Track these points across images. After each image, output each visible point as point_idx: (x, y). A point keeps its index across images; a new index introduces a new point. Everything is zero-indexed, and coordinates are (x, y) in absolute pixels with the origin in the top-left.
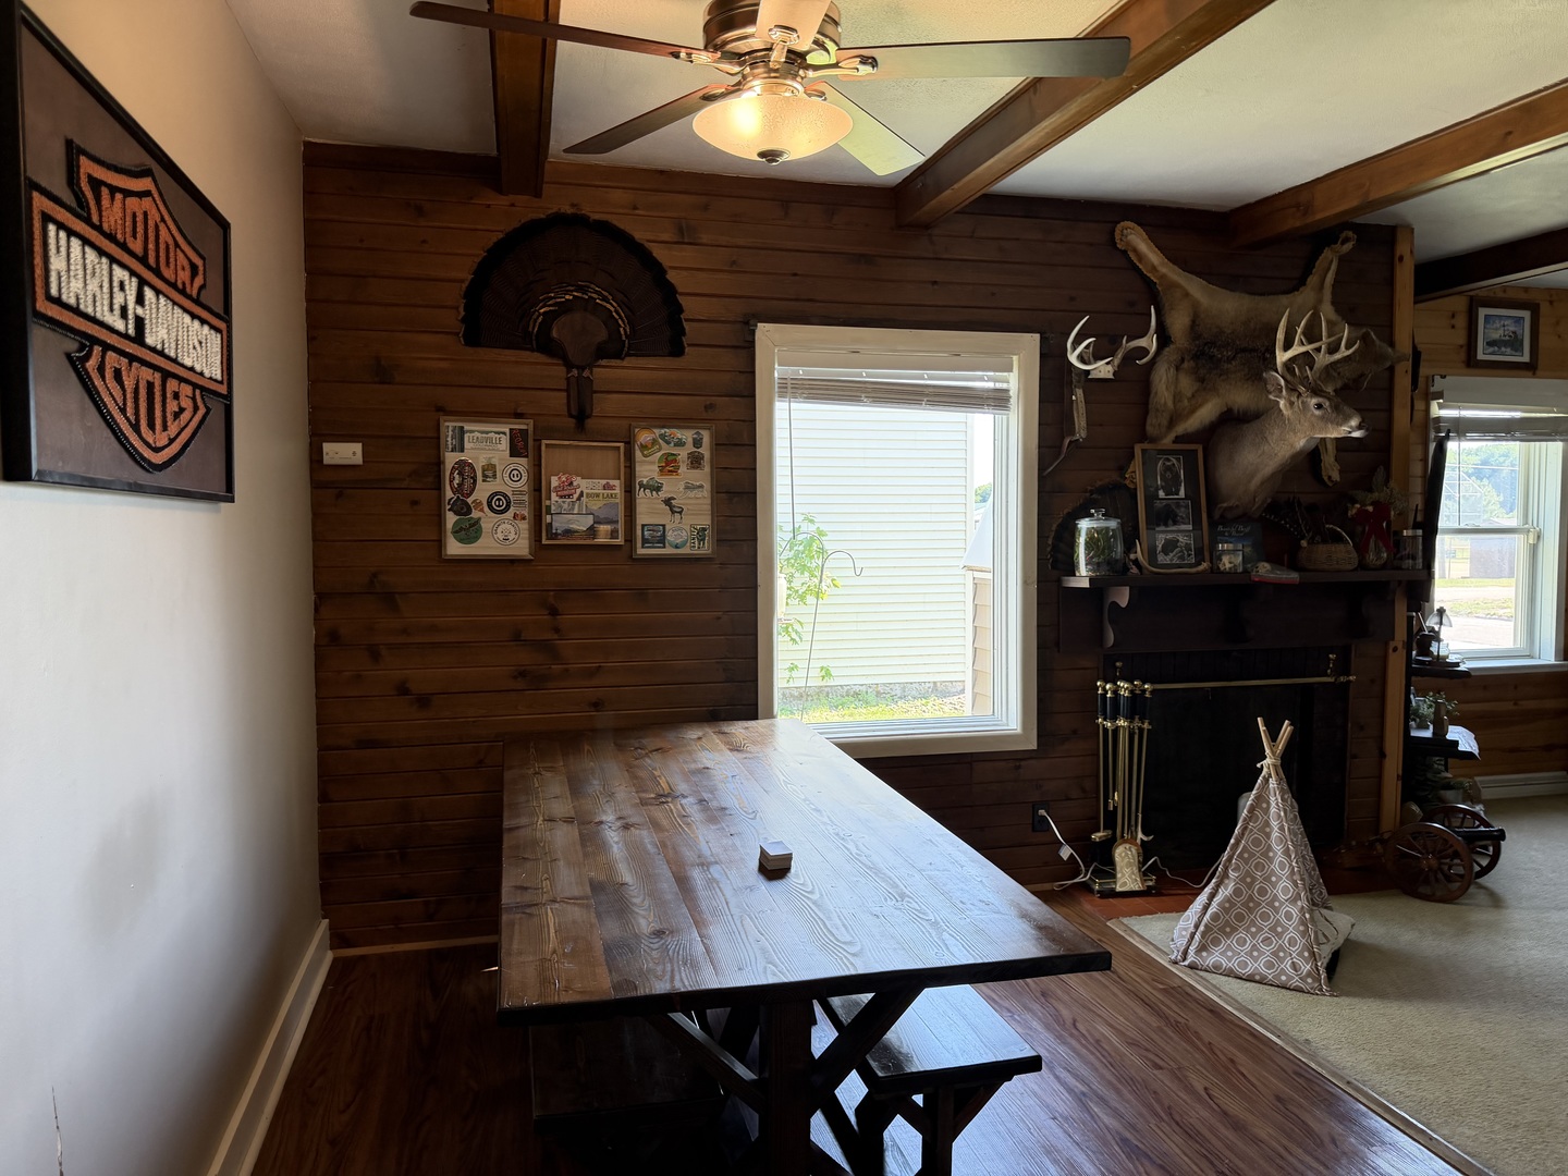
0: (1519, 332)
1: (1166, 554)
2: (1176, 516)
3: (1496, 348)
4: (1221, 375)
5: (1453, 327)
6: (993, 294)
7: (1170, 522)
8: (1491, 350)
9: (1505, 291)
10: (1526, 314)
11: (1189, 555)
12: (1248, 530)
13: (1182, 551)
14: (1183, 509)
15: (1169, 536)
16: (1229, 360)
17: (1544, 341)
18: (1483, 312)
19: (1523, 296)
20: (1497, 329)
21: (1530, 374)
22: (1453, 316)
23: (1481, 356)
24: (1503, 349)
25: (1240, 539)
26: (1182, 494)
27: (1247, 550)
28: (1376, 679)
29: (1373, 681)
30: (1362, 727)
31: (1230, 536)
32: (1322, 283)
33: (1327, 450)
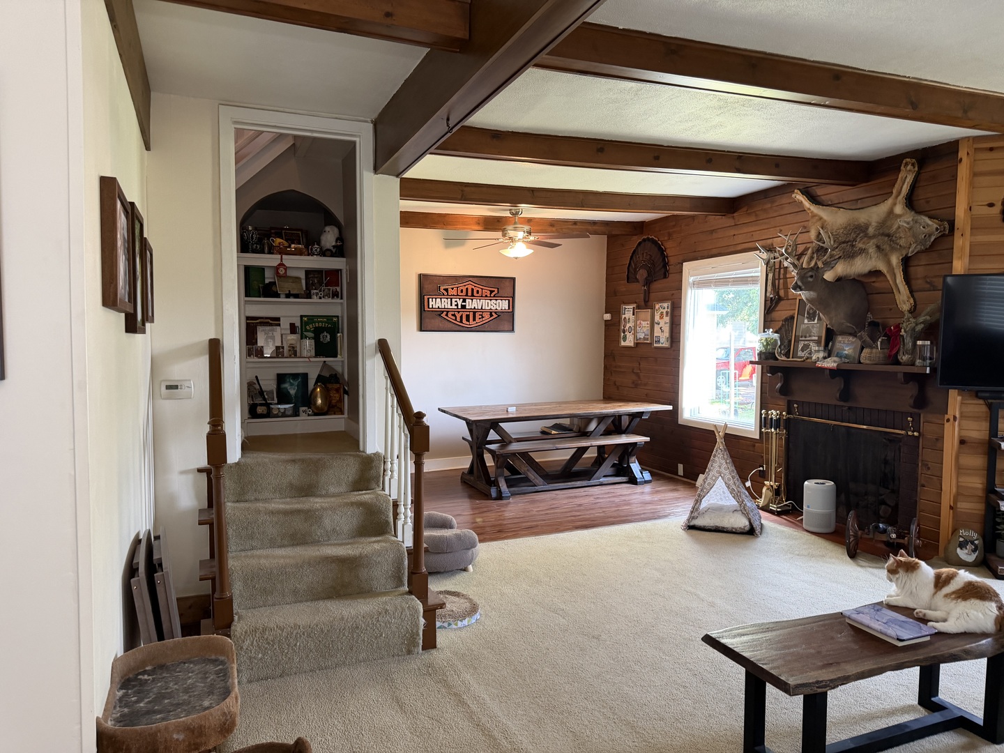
1: (803, 352)
2: (811, 332)
7: (808, 335)
13: (811, 350)
14: (815, 329)
15: (806, 343)
25: (848, 345)
26: (816, 321)
27: (850, 351)
28: (940, 439)
29: (937, 440)
30: (929, 468)
31: (844, 343)
32: (899, 193)
33: (900, 292)
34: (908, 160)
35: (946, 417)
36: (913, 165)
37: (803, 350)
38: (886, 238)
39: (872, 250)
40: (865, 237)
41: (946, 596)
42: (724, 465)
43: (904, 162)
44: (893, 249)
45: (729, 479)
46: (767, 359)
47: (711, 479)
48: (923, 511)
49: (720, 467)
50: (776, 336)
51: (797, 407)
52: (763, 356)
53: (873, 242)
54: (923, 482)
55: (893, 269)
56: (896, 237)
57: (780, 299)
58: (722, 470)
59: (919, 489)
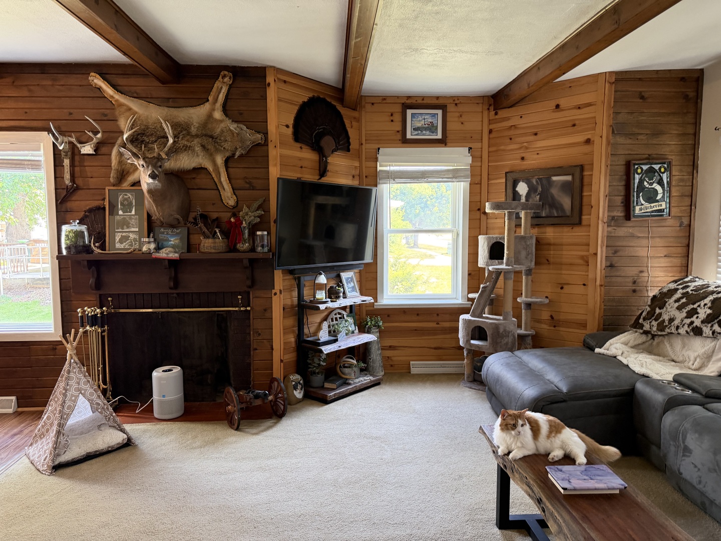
0: (434, 122)
1: (121, 243)
2: (129, 223)
3: (420, 132)
4: (148, 151)
5: (392, 121)
6: (26, 113)
7: (125, 227)
8: (416, 132)
9: (423, 100)
10: (440, 112)
11: (135, 244)
12: (178, 231)
13: (131, 242)
14: (133, 220)
15: (124, 234)
16: (153, 143)
17: (450, 126)
18: (409, 112)
19: (435, 102)
20: (420, 121)
21: (444, 145)
22: (392, 115)
23: (409, 136)
24: (424, 132)
25: (173, 236)
26: (133, 212)
27: (177, 241)
28: (268, 309)
29: (265, 310)
30: (259, 334)
31: (167, 234)
32: (216, 100)
33: (224, 189)
34: (226, 73)
35: (274, 291)
36: (230, 78)
37: (121, 242)
38: (211, 139)
39: (198, 149)
40: (188, 135)
41: (548, 437)
42: (84, 380)
43: (222, 73)
44: (217, 150)
45: (91, 394)
46: (78, 252)
47: (71, 400)
48: (257, 369)
49: (78, 383)
50: (84, 228)
51: (112, 301)
52: (73, 250)
53: (196, 141)
54: (255, 347)
55: (218, 168)
56: (220, 140)
57: (78, 188)
58: (82, 386)
59: (252, 353)
